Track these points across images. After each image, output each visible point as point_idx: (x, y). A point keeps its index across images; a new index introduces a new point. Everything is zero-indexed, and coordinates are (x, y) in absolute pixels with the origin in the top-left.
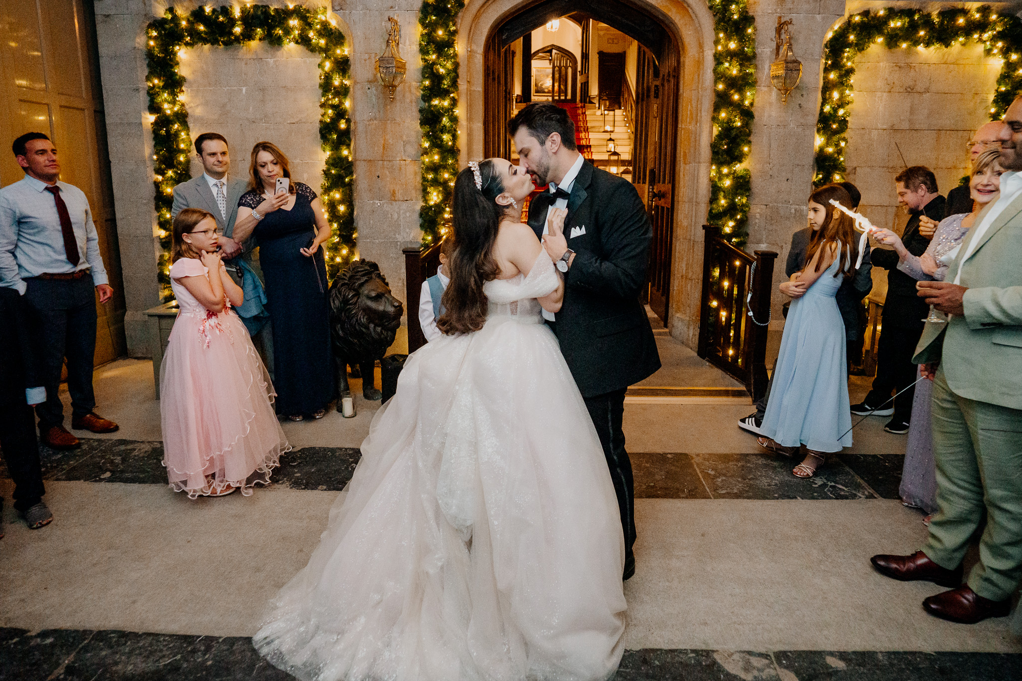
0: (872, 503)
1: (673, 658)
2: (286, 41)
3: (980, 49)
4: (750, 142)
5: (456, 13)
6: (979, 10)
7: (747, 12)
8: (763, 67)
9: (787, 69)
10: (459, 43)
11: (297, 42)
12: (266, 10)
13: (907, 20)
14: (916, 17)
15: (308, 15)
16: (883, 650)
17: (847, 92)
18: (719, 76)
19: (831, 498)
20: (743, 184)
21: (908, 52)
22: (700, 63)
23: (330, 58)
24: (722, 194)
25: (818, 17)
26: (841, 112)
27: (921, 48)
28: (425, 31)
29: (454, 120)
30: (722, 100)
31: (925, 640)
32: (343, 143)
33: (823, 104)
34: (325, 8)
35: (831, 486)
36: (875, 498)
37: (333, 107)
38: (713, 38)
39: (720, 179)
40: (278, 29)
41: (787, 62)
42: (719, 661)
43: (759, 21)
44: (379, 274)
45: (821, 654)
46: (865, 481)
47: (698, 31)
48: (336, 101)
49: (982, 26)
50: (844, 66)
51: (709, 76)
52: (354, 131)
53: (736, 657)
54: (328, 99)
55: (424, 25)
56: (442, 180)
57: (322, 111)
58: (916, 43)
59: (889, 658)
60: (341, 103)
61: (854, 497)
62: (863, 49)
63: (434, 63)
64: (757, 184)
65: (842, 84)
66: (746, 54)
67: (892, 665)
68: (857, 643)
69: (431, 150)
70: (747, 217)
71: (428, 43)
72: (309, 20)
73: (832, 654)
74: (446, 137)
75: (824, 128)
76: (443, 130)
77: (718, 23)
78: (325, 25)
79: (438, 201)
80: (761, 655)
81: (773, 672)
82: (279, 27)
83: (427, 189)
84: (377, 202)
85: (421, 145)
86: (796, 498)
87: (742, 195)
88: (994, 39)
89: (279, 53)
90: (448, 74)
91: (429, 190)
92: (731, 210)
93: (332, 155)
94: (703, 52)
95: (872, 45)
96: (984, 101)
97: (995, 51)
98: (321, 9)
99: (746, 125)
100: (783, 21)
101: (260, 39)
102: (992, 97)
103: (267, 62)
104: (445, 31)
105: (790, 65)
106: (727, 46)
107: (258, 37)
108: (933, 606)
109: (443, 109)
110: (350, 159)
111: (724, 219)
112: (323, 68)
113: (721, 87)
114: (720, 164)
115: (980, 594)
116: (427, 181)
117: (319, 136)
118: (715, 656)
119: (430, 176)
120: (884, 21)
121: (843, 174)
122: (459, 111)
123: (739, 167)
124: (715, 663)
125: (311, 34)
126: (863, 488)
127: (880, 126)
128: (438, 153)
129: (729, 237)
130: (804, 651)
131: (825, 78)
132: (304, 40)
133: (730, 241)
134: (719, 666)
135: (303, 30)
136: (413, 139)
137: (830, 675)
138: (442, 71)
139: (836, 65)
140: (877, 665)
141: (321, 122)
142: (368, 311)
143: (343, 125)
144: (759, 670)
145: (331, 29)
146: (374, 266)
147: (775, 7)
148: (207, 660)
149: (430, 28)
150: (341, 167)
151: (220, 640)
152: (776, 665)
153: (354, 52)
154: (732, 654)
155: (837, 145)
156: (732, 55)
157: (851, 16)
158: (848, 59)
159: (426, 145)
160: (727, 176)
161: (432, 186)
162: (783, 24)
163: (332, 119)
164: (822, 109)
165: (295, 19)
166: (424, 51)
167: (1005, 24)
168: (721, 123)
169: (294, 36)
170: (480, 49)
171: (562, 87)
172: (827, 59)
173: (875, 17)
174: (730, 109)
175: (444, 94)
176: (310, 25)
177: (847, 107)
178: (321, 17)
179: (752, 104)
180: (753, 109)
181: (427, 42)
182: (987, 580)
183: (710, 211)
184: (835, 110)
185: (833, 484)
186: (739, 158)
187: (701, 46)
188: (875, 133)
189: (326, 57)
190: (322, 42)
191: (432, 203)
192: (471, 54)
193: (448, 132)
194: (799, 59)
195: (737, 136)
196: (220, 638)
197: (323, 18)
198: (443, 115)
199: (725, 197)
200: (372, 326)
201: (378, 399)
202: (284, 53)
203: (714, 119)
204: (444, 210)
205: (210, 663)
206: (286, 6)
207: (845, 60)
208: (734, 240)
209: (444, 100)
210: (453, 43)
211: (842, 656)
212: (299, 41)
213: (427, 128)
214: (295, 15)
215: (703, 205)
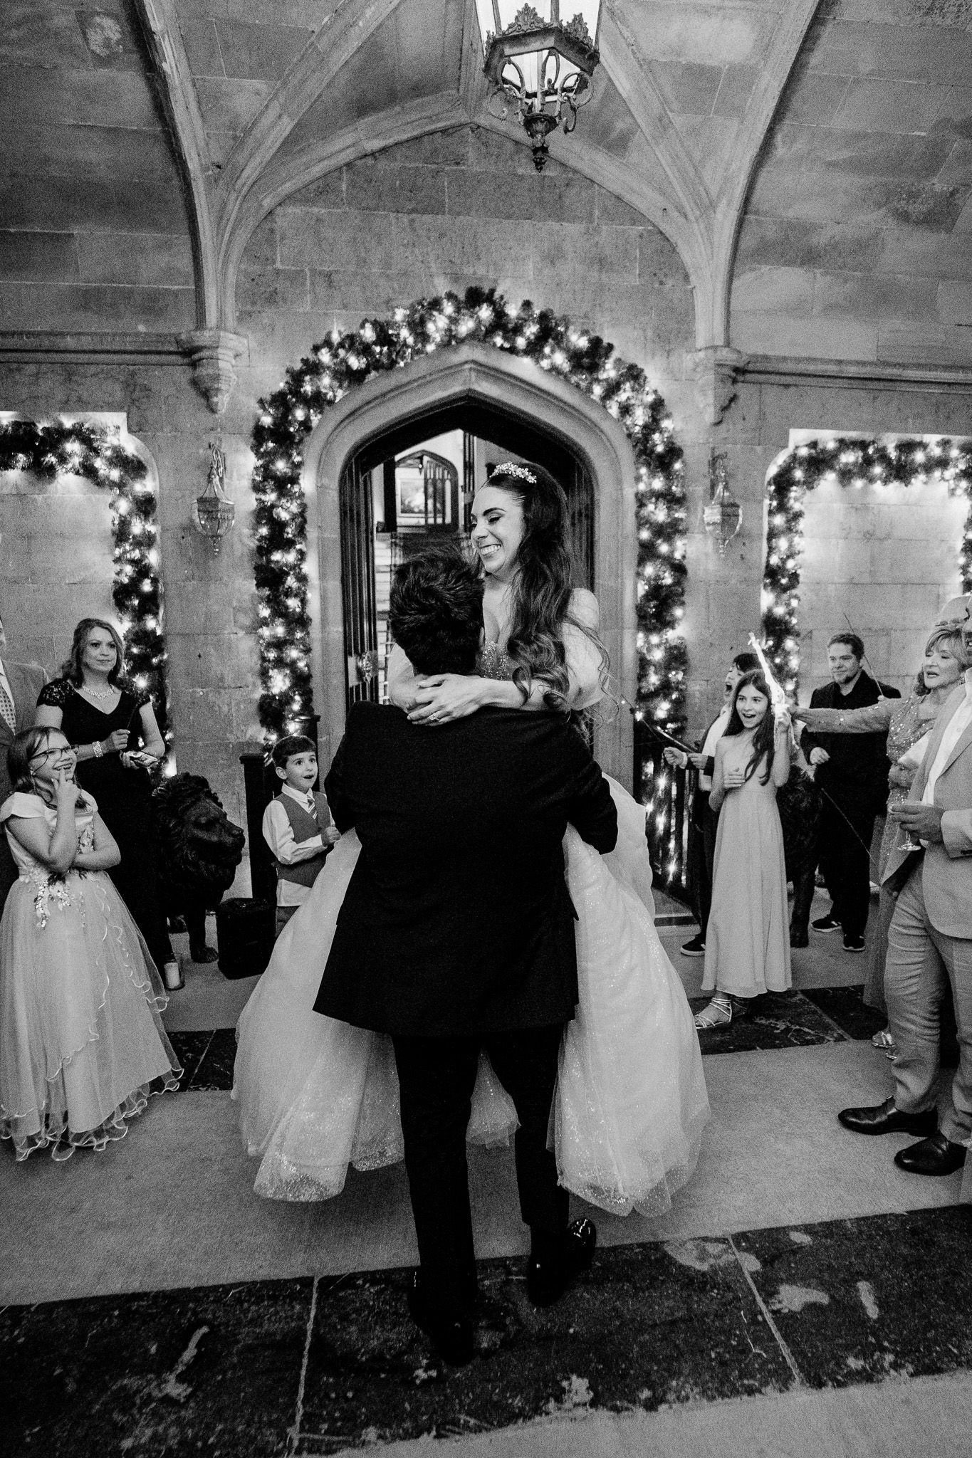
0: (842, 1046)
1: (616, 1257)
2: (60, 471)
3: (943, 488)
4: (683, 603)
5: (301, 441)
6: (938, 444)
7: (673, 443)
8: (696, 509)
9: (723, 514)
10: (306, 476)
11: (77, 473)
12: (31, 429)
13: (860, 454)
14: (871, 451)
15: (92, 436)
16: (852, 1216)
17: (797, 539)
18: (642, 522)
19: (795, 1045)
20: (677, 657)
21: (864, 490)
22: (619, 501)
23: (127, 496)
24: (652, 668)
25: (759, 449)
26: (790, 564)
27: (878, 486)
28: (260, 462)
29: (302, 579)
30: (647, 552)
31: (897, 1200)
32: (149, 611)
33: (769, 554)
34: (118, 428)
35: (796, 1030)
36: (845, 1040)
37: (133, 562)
38: (634, 475)
39: (649, 650)
40: (49, 455)
41: (722, 505)
42: (670, 1253)
43: (687, 452)
44: (210, 791)
45: (785, 1230)
46: (835, 1020)
47: (615, 462)
48: (136, 554)
49: (943, 463)
50: (791, 508)
51: (630, 521)
52: (164, 596)
53: (689, 1246)
54: (125, 552)
55: (259, 455)
56: (288, 660)
57: (118, 567)
58: (872, 480)
59: (859, 1225)
60: (143, 557)
61: (820, 1040)
62: (813, 488)
63: (273, 506)
64: (694, 654)
65: (790, 530)
66: (674, 495)
67: (861, 1232)
68: (824, 1213)
69: (273, 621)
70: (684, 697)
71: (265, 479)
72: (95, 445)
73: (796, 1228)
74: (293, 603)
75: (771, 584)
76: (288, 594)
77: (639, 455)
78: (118, 451)
79: (285, 688)
80: (718, 1240)
81: (732, 1258)
82: (50, 452)
83: (268, 672)
84: (199, 690)
85: (258, 614)
86: (754, 1048)
87: (677, 669)
88: (958, 477)
89: (51, 487)
90: (293, 519)
91: (271, 673)
92: (665, 689)
93: (133, 627)
94: (621, 489)
95: (822, 482)
96: (951, 549)
97: (959, 492)
98: (112, 428)
99: (678, 583)
100: (716, 454)
101: (23, 469)
102: (960, 545)
103: (34, 500)
104: (287, 463)
105: (729, 510)
106: (650, 484)
107: (20, 465)
108: (906, 1161)
109: (286, 565)
110: (159, 632)
111: (656, 701)
112: (116, 510)
113: (645, 535)
114: (649, 630)
115: (952, 1141)
116: (269, 661)
117: (113, 601)
118: (667, 1248)
119: (272, 655)
120: (835, 455)
121: (797, 639)
122: (309, 568)
123: (671, 635)
124: (665, 1255)
125: (99, 463)
126: (833, 1030)
127: (836, 579)
128: (283, 624)
129: (663, 723)
130: (765, 1230)
131: (769, 523)
132: (88, 471)
133: (664, 728)
134: (671, 1258)
135: (86, 458)
136: (248, 605)
137: (794, 1252)
138: (284, 516)
139: (782, 507)
140: (846, 1235)
141: (115, 582)
142: (196, 843)
143: (147, 586)
144: (715, 1257)
145: (127, 457)
146: (203, 782)
147: (706, 436)
148: (18, 1337)
149: (268, 459)
150: (146, 644)
151: (33, 1309)
152: (734, 1249)
153: (161, 488)
154: (685, 1242)
155: (788, 605)
156: (659, 496)
157: (797, 447)
158: (796, 499)
159: (265, 612)
160: (658, 646)
161: (274, 667)
162: (718, 457)
163: (131, 579)
164: (768, 561)
165: (74, 441)
166: (257, 488)
167: (968, 462)
168: (648, 581)
169: (74, 465)
170: (335, 484)
171: (438, 505)
172: (771, 500)
173: (823, 451)
174: (657, 562)
175: (288, 545)
176: (97, 452)
177: (798, 557)
178: (112, 440)
179: (684, 557)
180: (685, 562)
181: (263, 477)
182: (960, 1125)
183: (639, 691)
184: (784, 561)
185: (797, 1027)
186: (671, 624)
187: (619, 482)
188: (831, 588)
189: (120, 495)
190: (115, 474)
191: (275, 691)
192: (321, 489)
193: (296, 596)
194: (738, 501)
195: (668, 597)
196: (31, 1305)
197: (116, 443)
198: (288, 574)
199: (656, 673)
200: (202, 863)
201: (213, 960)
202: (59, 486)
203: (638, 574)
204: (292, 699)
205: (21, 1340)
206: (61, 424)
207: (792, 501)
208: (669, 725)
209: (288, 552)
210: (298, 479)
211: (808, 1229)
212: (81, 471)
213: (266, 592)
214: (73, 437)
215: (630, 682)
